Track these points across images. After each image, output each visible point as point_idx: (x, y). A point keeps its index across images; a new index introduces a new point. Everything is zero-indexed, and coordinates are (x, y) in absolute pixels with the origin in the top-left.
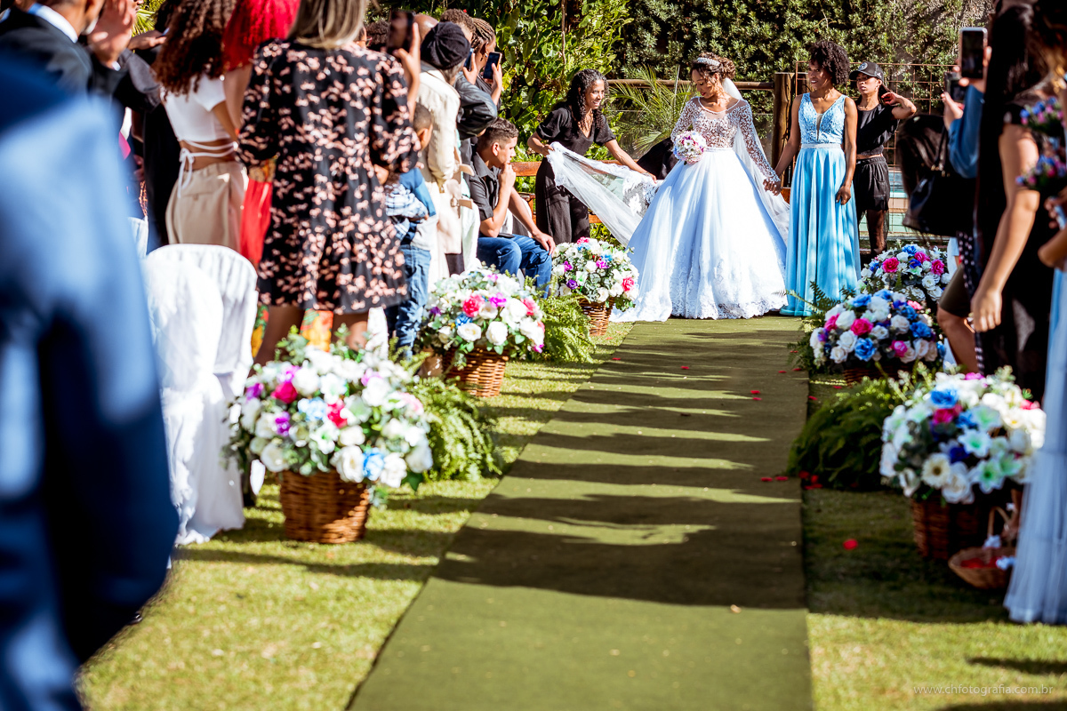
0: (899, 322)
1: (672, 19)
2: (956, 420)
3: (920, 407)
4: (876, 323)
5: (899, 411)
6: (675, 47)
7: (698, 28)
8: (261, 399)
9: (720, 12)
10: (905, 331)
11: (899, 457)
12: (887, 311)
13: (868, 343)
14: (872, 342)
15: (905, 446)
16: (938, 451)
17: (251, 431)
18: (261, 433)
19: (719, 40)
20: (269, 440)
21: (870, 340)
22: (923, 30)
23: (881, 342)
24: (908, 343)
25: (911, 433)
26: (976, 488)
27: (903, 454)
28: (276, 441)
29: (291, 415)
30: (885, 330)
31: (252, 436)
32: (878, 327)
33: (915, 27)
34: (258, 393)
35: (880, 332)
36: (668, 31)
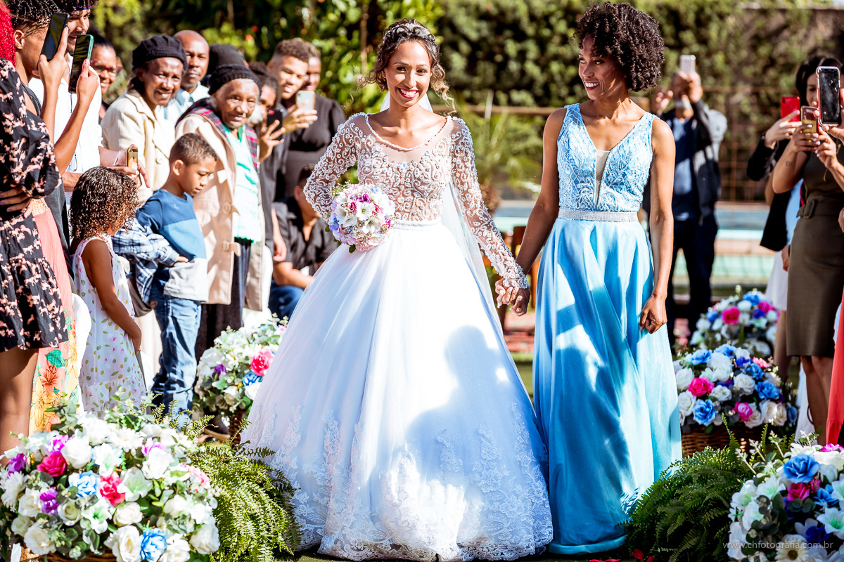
0: (744, 382)
1: (483, 39)
2: (813, 496)
3: (774, 482)
4: (716, 383)
5: (748, 486)
6: (487, 70)
7: (512, 48)
8: (25, 473)
9: (537, 31)
10: (749, 392)
11: (748, 538)
12: (730, 369)
13: (708, 406)
14: (712, 404)
15: (756, 525)
16: (794, 532)
17: (13, 509)
18: (25, 512)
19: (536, 62)
20: (34, 520)
21: (710, 401)
22: (764, 50)
23: (724, 404)
24: (753, 406)
25: (762, 510)
27: (753, 534)
28: (42, 521)
29: (59, 490)
30: (728, 391)
31: (15, 515)
32: (719, 387)
33: (754, 48)
34: (22, 466)
35: (721, 393)
36: (479, 52)
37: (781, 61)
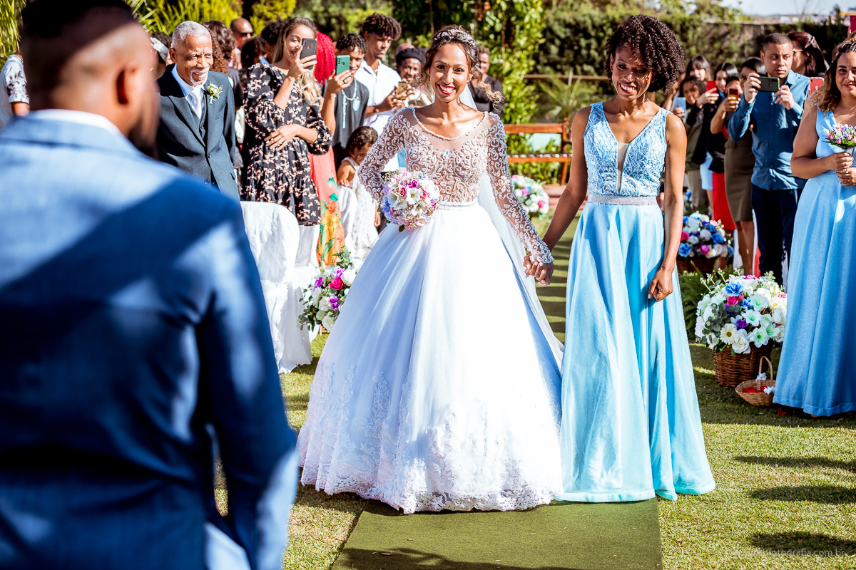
0: (705, 234)
1: (568, 38)
2: (740, 303)
3: (720, 295)
4: (691, 234)
5: (706, 297)
6: (569, 54)
7: (583, 42)
8: (323, 288)
9: (596, 34)
10: (708, 239)
11: (706, 325)
12: (698, 226)
13: (686, 246)
14: (688, 246)
15: (710, 319)
16: (730, 322)
17: (316, 307)
18: (322, 308)
19: (596, 50)
20: (327, 312)
21: (687, 244)
22: (717, 45)
23: (694, 246)
24: (710, 246)
25: (713, 311)
26: (752, 344)
27: (709, 324)
28: (330, 313)
29: (340, 297)
30: (696, 239)
31: (317, 310)
32: (692, 236)
33: (712, 44)
34: (321, 284)
35: (693, 240)
36: (565, 44)
37: (726, 51)
